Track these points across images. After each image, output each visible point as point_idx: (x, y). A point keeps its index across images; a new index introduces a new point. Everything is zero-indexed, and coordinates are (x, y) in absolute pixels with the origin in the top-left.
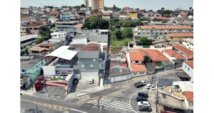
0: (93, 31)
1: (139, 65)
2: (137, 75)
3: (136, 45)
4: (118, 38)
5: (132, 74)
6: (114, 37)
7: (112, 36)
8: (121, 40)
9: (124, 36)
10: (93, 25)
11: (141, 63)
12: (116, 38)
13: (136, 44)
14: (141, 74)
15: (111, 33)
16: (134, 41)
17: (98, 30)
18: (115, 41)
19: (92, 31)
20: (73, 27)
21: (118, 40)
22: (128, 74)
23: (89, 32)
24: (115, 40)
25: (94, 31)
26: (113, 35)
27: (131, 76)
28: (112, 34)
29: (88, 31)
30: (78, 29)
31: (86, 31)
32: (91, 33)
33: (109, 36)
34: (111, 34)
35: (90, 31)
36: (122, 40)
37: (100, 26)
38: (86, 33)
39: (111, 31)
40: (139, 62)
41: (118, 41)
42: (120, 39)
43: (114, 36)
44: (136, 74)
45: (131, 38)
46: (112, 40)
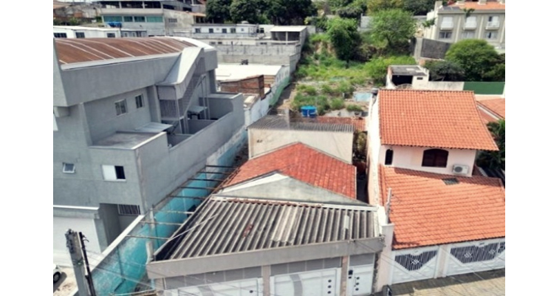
0: (238, 29)
1: (453, 180)
2: (428, 271)
3: (426, 78)
4: (341, 57)
5: (388, 258)
6: (325, 53)
7: (319, 52)
8: (354, 65)
9: (370, 48)
10: (242, 4)
11: (467, 171)
12: (334, 56)
13: (427, 72)
14: (464, 261)
15: (314, 39)
16: (419, 66)
17: (261, 26)
18: (329, 68)
19: (233, 31)
20: (163, 14)
21: (344, 62)
22: (347, 261)
23: (224, 31)
24: (327, 65)
25: (245, 28)
26: (325, 45)
27: (375, 272)
28: (320, 41)
29: (220, 31)
30: (183, 25)
31: (211, 31)
32: (233, 36)
33: (306, 49)
34: (314, 43)
35: (228, 29)
36: (361, 65)
37: (275, 12)
38: (211, 36)
39: (317, 32)
40: (452, 160)
41: (342, 66)
42: (351, 62)
43: (329, 52)
44: (426, 257)
45: (405, 56)
46: (316, 65)
